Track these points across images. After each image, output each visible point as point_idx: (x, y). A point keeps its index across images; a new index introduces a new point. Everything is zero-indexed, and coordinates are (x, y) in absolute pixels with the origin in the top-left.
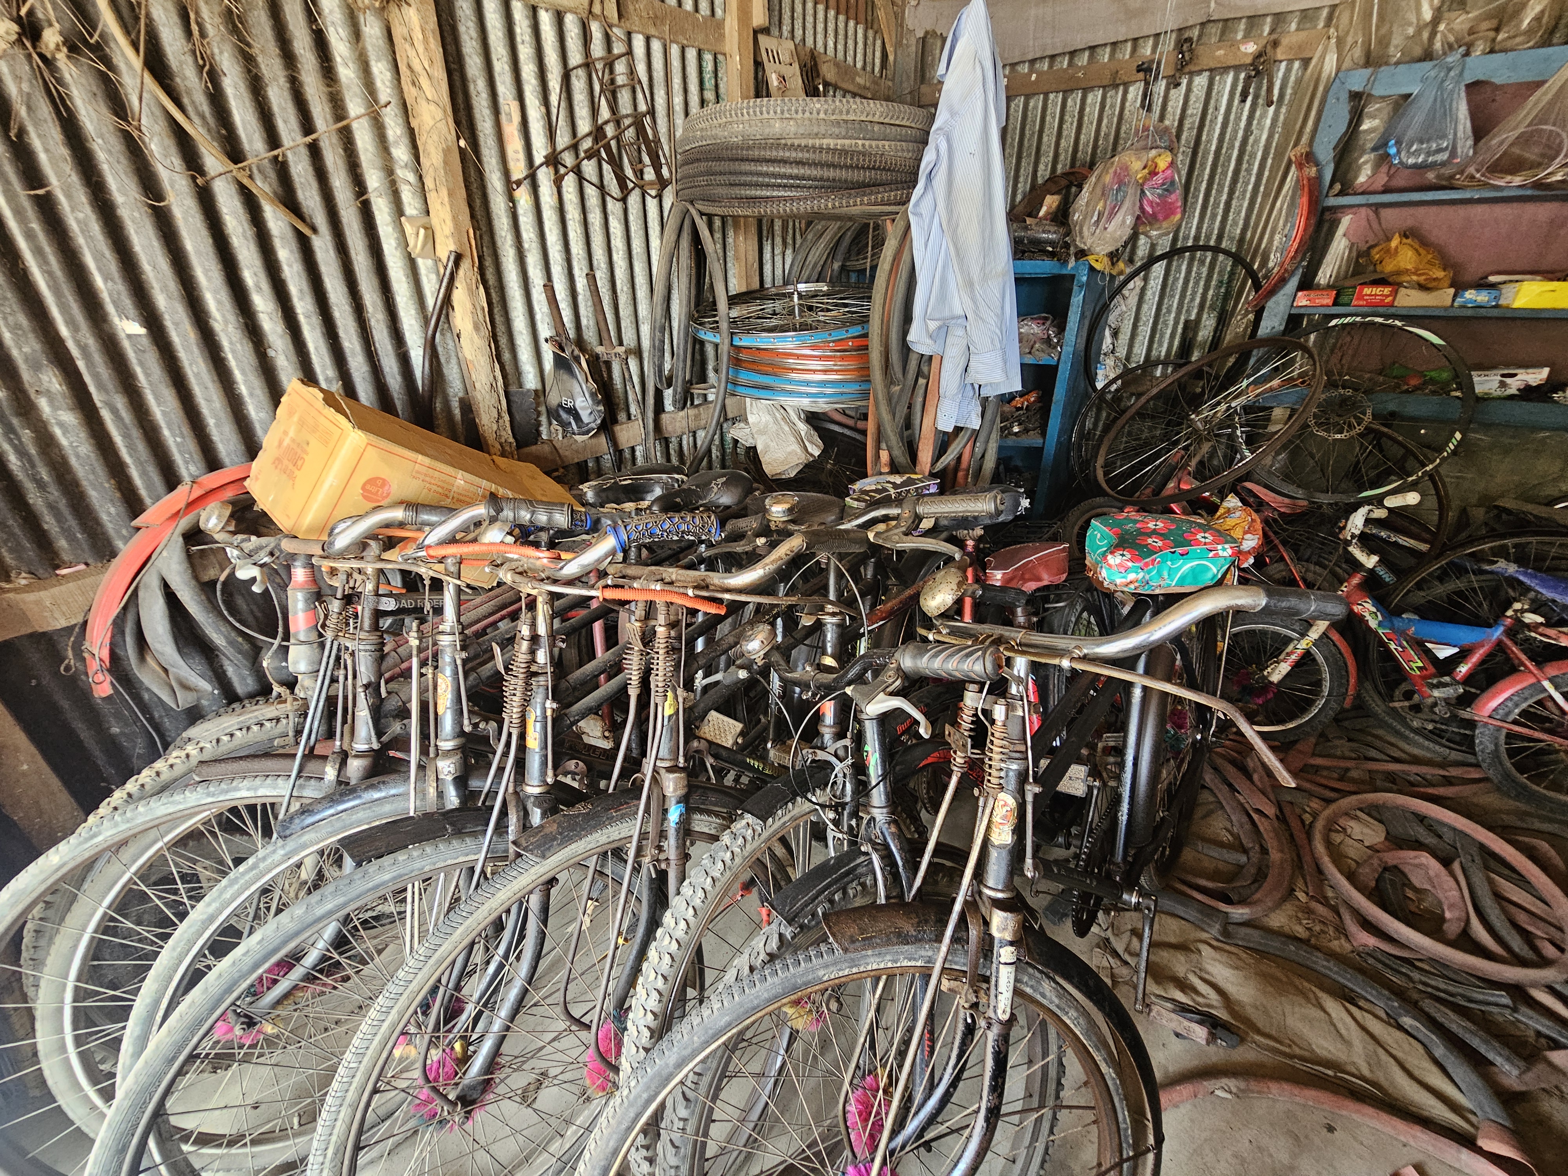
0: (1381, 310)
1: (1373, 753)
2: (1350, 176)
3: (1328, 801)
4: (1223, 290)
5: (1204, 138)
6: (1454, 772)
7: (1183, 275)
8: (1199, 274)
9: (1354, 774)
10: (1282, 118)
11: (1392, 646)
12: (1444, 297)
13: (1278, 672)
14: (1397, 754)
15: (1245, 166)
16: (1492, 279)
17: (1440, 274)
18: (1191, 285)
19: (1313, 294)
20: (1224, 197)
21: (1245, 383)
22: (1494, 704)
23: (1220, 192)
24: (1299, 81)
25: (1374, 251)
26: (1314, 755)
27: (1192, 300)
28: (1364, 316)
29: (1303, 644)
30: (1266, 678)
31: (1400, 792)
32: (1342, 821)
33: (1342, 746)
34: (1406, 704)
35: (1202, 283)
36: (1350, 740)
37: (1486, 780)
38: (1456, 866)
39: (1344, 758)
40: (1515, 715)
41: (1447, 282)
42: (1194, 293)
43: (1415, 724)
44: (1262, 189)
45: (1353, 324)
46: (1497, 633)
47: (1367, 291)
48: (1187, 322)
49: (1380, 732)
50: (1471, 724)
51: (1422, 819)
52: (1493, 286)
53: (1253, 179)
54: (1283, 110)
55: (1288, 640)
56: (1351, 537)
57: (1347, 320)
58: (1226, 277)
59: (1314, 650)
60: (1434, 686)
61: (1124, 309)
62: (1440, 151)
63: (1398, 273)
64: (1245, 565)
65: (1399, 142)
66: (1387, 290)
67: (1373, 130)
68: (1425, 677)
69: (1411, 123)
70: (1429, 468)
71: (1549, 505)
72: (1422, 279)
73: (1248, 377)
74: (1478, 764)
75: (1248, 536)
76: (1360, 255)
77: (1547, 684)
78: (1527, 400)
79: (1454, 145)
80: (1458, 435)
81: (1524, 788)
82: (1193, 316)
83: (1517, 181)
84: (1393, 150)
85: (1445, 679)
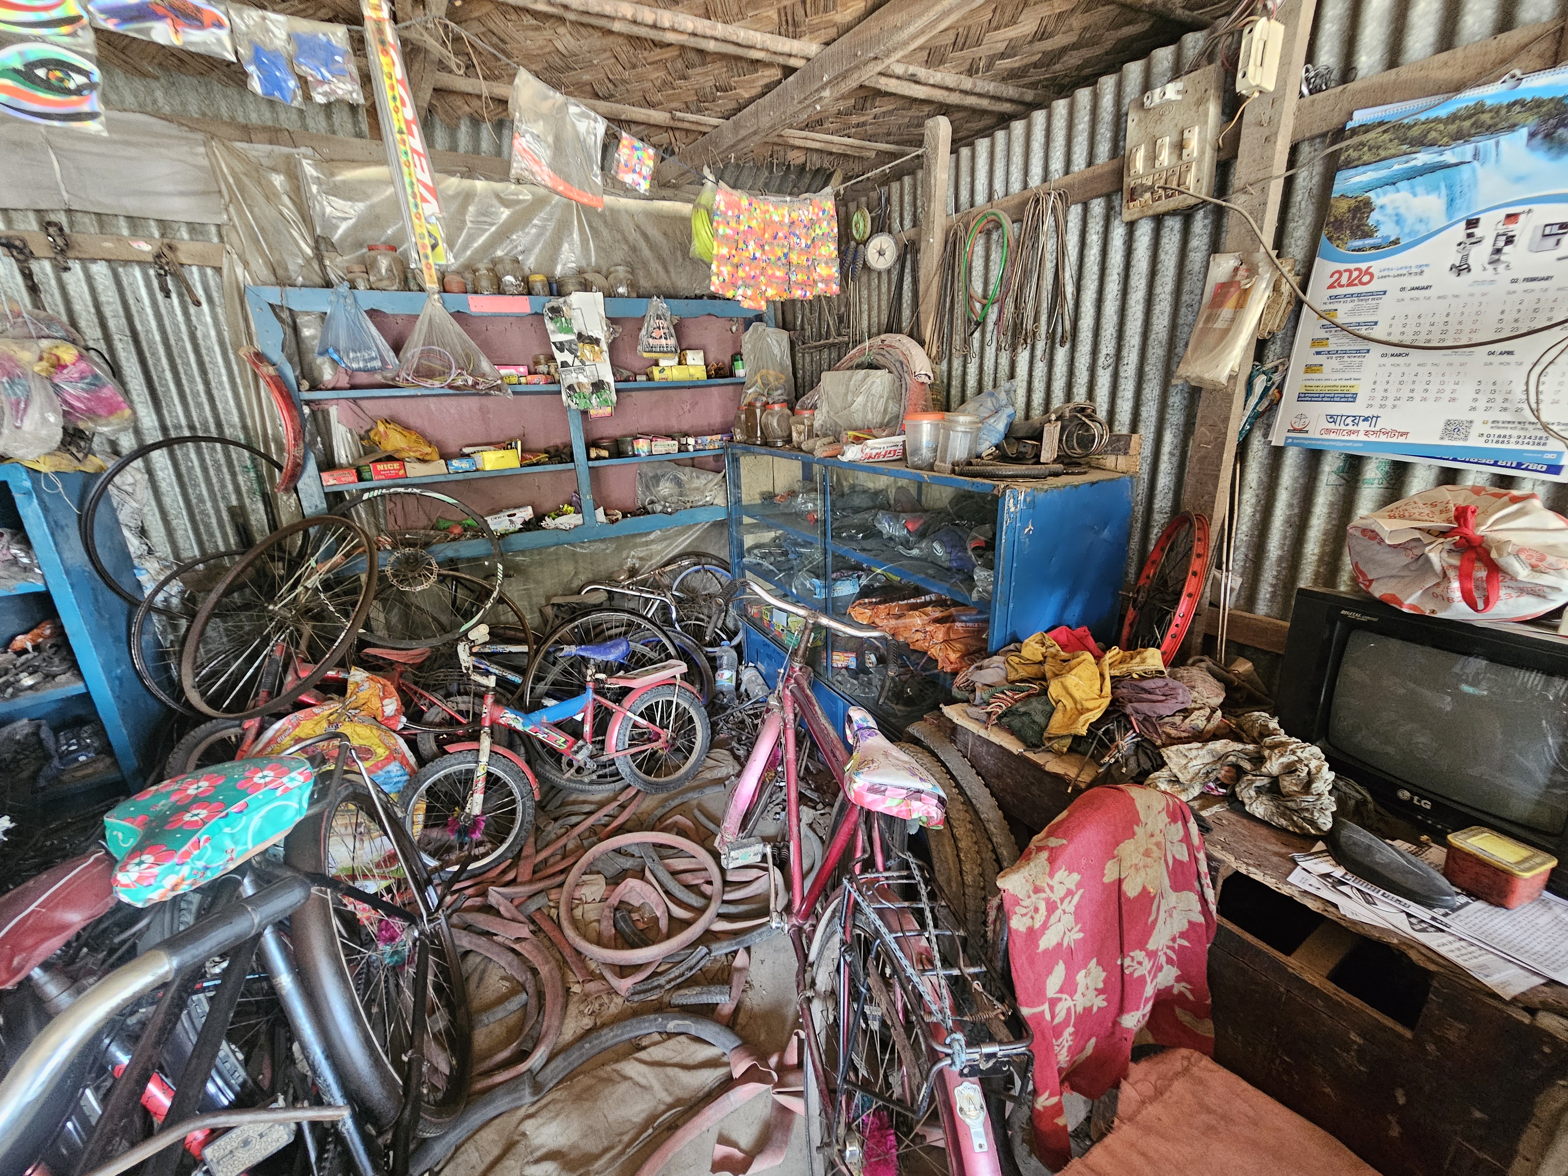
0: (400, 481)
1: (574, 819)
2: (316, 374)
3: (561, 885)
4: (252, 474)
5: (139, 327)
6: (622, 798)
7: (196, 463)
8: (216, 461)
9: (570, 846)
10: (222, 318)
11: (540, 736)
12: (438, 467)
13: (476, 804)
14: (587, 808)
15: (206, 359)
16: (466, 450)
17: (428, 450)
18: (212, 472)
19: (336, 473)
20: (201, 387)
21: (312, 562)
22: (614, 741)
23: (192, 381)
24: (221, 287)
25: (372, 434)
26: (537, 852)
27: (223, 486)
28: (388, 487)
29: (481, 772)
30: (469, 815)
31: (601, 840)
32: (577, 895)
33: (553, 829)
34: (573, 771)
35: (225, 470)
36: (556, 820)
37: (638, 791)
38: (648, 874)
39: (559, 837)
40: (627, 743)
41: (436, 456)
42: (222, 481)
43: (586, 780)
44: (238, 380)
45: (382, 496)
46: (590, 695)
47: (380, 467)
48: (231, 510)
49: (573, 797)
50: (612, 763)
51: (618, 851)
52: (468, 456)
53: (223, 371)
54: (219, 310)
55: (470, 772)
56: (468, 669)
57: (376, 493)
58: (249, 463)
59: (493, 769)
60: (577, 752)
61: (135, 505)
62: (372, 359)
63: (397, 451)
64: (401, 726)
65: (337, 351)
66: (396, 465)
67: (313, 337)
68: (570, 747)
69: (337, 337)
70: (495, 594)
71: (579, 593)
72: (418, 455)
73: (313, 555)
74: (629, 786)
75: (386, 702)
76: (362, 438)
77: (629, 714)
78: (529, 530)
79: (381, 356)
80: (500, 566)
81: (657, 784)
82: (235, 503)
83: (437, 384)
84: (336, 357)
85: (581, 743)
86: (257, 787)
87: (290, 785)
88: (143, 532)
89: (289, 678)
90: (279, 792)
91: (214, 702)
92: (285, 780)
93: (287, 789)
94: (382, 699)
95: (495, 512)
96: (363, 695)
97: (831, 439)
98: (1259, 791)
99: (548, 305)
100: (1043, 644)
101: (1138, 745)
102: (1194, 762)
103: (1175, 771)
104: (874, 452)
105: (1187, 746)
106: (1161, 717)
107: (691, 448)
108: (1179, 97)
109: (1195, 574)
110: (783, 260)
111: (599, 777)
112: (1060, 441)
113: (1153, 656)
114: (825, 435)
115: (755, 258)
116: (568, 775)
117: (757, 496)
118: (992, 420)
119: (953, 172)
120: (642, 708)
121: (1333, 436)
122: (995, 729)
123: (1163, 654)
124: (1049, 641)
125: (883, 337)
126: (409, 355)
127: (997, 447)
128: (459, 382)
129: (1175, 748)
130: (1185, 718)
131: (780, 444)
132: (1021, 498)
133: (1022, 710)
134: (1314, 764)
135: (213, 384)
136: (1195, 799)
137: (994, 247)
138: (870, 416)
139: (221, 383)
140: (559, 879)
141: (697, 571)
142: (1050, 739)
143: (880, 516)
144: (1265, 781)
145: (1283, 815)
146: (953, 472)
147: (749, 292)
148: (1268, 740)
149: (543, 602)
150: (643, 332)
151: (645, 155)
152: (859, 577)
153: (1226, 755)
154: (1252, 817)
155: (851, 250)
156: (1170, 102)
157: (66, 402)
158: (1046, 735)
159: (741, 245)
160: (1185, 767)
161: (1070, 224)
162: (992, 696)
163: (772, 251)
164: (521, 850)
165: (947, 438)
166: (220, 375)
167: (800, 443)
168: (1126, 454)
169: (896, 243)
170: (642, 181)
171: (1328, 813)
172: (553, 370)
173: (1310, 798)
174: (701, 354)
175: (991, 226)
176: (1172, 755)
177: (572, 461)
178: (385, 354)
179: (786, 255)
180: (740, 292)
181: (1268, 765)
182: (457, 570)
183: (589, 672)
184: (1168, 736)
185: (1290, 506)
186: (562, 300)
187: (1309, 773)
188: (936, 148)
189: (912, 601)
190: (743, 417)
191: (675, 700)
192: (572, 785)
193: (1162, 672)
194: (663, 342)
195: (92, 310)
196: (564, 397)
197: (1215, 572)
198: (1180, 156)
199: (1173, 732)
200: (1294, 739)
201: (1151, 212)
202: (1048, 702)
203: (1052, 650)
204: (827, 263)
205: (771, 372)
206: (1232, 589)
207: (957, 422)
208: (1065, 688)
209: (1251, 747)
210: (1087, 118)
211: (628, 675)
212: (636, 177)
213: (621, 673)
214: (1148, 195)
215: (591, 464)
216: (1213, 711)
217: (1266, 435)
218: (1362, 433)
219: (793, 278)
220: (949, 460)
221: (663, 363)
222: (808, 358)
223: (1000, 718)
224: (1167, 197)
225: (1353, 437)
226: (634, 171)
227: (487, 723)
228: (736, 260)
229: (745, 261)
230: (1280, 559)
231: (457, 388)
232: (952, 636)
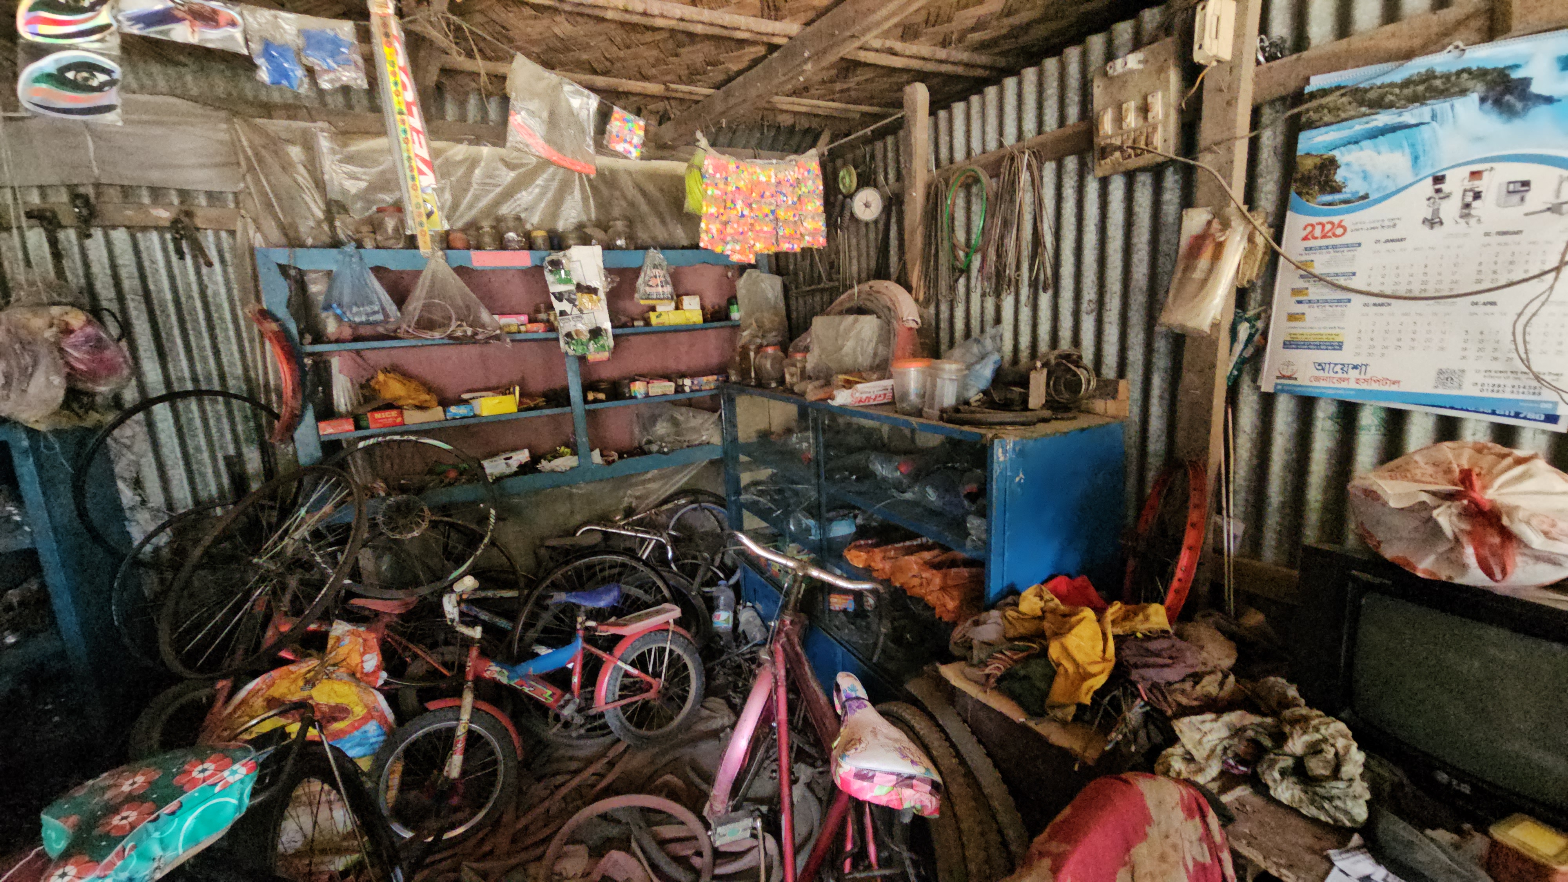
0: (397, 429)
1: (560, 779)
2: (320, 328)
3: (540, 858)
4: (252, 424)
5: (152, 287)
6: (611, 754)
7: (197, 416)
8: (216, 413)
9: (554, 810)
10: (232, 276)
11: (526, 690)
12: (436, 414)
13: (455, 765)
14: (574, 765)
15: (215, 315)
16: (465, 396)
17: (427, 397)
18: (212, 422)
19: (334, 423)
20: (207, 342)
21: (303, 512)
22: (603, 693)
23: (199, 337)
24: (233, 249)
25: (372, 383)
26: (518, 818)
27: (222, 435)
28: (384, 435)
29: (461, 732)
30: (447, 778)
31: (587, 804)
32: (557, 868)
33: (538, 789)
34: (559, 725)
35: (225, 420)
36: (539, 779)
37: (628, 747)
38: (634, 845)
39: (542, 800)
40: (618, 693)
41: (435, 403)
42: (220, 431)
43: (574, 734)
44: (245, 335)
45: (379, 443)
46: (579, 644)
47: (378, 415)
48: (227, 459)
49: (561, 752)
50: (602, 715)
51: (604, 817)
52: (466, 402)
53: (231, 326)
54: (230, 270)
55: (452, 731)
56: (452, 620)
57: (372, 441)
58: (249, 412)
59: (475, 726)
60: (563, 707)
61: (132, 457)
62: (375, 313)
63: (396, 399)
64: (380, 682)
65: (340, 305)
66: (394, 413)
67: (320, 293)
68: (557, 701)
69: (341, 294)
70: (486, 540)
71: (574, 534)
72: (416, 402)
73: (303, 505)
74: (619, 740)
75: (367, 657)
76: (362, 386)
77: (620, 663)
78: (525, 474)
79: (383, 309)
80: (493, 512)
81: (648, 738)
82: (231, 451)
83: (437, 335)
84: (339, 311)
85: (567, 696)
86: (194, 783)
87: (231, 779)
88: (137, 484)
89: (270, 633)
90: (217, 789)
91: (189, 660)
92: (226, 773)
93: (227, 786)
94: (363, 654)
95: (492, 455)
96: (342, 651)
97: (822, 382)
98: (1283, 773)
99: (548, 259)
100: (1041, 598)
101: (1146, 714)
102: (1209, 737)
103: (1189, 747)
104: (864, 396)
105: (1200, 718)
106: (1169, 684)
107: (687, 389)
108: (1141, 66)
109: (1193, 525)
110: (771, 216)
111: (588, 730)
112: (1048, 384)
113: (1157, 613)
114: (817, 379)
115: (743, 216)
116: (554, 730)
117: (754, 435)
118: (978, 367)
119: (931, 132)
120: (634, 656)
121: (1323, 384)
122: (995, 693)
123: (1168, 609)
124: (1048, 595)
125: (871, 283)
126: (411, 308)
127: (985, 392)
128: (459, 333)
129: (1186, 720)
130: (1196, 683)
131: (773, 385)
132: (1009, 447)
133: (1022, 672)
134: (1341, 743)
135: (220, 339)
136: (1214, 780)
137: (974, 199)
138: (860, 359)
139: (228, 338)
140: (539, 851)
141: (695, 509)
142: (1053, 707)
143: (872, 457)
144: (1289, 762)
145: (1312, 802)
146: (941, 418)
147: (738, 247)
148: (1287, 713)
149: (538, 542)
150: (640, 280)
151: (635, 127)
152: (855, 517)
153: (1243, 729)
154: (1279, 803)
155: (838, 204)
156: (1132, 72)
157: (67, 364)
158: (1047, 702)
159: (729, 204)
160: (1200, 742)
161: (1045, 180)
162: (991, 656)
163: (760, 209)
164: (501, 816)
165: (934, 385)
166: (226, 330)
167: (792, 385)
168: (1114, 398)
169: (882, 196)
170: (632, 149)
171: (1362, 802)
172: (552, 318)
173: (1341, 785)
174: (697, 299)
175: (970, 181)
176: (1184, 729)
177: (569, 404)
178: (388, 308)
179: (773, 212)
180: (729, 247)
181: (1290, 743)
182: (449, 516)
183: (580, 620)
184: (1179, 704)
185: (1287, 451)
186: (561, 253)
187: (1336, 754)
188: (915, 111)
189: (908, 543)
190: (738, 359)
191: (668, 647)
192: (560, 740)
193: (1167, 632)
194: (660, 289)
195: (108, 272)
196: (562, 343)
197: (1216, 518)
198: (1146, 118)
199: (1184, 701)
200: (1316, 712)
201: (1122, 169)
202: (1048, 664)
203: (1051, 604)
204: (813, 218)
205: (766, 314)
206: (1235, 537)
207: (943, 370)
208: (1065, 649)
209: (1269, 720)
210: (1055, 84)
211: (620, 621)
212: (627, 146)
213: (613, 619)
214: (1117, 154)
215: (587, 407)
216: (1226, 676)
217: (1255, 380)
218: (1352, 381)
219: (781, 233)
220: (937, 407)
221: (659, 309)
222: (801, 301)
223: (999, 680)
224: (1136, 155)
225: (1344, 385)
226: (625, 141)
227: (470, 678)
228: (724, 218)
229: (733, 218)
230: (1283, 505)
231: (457, 338)
232: (950, 582)
